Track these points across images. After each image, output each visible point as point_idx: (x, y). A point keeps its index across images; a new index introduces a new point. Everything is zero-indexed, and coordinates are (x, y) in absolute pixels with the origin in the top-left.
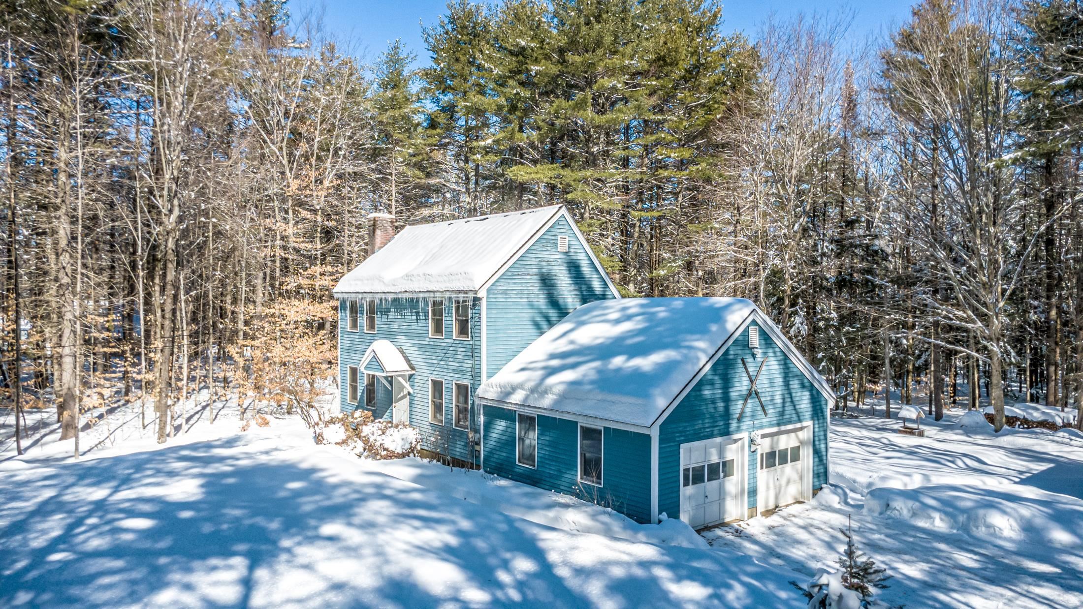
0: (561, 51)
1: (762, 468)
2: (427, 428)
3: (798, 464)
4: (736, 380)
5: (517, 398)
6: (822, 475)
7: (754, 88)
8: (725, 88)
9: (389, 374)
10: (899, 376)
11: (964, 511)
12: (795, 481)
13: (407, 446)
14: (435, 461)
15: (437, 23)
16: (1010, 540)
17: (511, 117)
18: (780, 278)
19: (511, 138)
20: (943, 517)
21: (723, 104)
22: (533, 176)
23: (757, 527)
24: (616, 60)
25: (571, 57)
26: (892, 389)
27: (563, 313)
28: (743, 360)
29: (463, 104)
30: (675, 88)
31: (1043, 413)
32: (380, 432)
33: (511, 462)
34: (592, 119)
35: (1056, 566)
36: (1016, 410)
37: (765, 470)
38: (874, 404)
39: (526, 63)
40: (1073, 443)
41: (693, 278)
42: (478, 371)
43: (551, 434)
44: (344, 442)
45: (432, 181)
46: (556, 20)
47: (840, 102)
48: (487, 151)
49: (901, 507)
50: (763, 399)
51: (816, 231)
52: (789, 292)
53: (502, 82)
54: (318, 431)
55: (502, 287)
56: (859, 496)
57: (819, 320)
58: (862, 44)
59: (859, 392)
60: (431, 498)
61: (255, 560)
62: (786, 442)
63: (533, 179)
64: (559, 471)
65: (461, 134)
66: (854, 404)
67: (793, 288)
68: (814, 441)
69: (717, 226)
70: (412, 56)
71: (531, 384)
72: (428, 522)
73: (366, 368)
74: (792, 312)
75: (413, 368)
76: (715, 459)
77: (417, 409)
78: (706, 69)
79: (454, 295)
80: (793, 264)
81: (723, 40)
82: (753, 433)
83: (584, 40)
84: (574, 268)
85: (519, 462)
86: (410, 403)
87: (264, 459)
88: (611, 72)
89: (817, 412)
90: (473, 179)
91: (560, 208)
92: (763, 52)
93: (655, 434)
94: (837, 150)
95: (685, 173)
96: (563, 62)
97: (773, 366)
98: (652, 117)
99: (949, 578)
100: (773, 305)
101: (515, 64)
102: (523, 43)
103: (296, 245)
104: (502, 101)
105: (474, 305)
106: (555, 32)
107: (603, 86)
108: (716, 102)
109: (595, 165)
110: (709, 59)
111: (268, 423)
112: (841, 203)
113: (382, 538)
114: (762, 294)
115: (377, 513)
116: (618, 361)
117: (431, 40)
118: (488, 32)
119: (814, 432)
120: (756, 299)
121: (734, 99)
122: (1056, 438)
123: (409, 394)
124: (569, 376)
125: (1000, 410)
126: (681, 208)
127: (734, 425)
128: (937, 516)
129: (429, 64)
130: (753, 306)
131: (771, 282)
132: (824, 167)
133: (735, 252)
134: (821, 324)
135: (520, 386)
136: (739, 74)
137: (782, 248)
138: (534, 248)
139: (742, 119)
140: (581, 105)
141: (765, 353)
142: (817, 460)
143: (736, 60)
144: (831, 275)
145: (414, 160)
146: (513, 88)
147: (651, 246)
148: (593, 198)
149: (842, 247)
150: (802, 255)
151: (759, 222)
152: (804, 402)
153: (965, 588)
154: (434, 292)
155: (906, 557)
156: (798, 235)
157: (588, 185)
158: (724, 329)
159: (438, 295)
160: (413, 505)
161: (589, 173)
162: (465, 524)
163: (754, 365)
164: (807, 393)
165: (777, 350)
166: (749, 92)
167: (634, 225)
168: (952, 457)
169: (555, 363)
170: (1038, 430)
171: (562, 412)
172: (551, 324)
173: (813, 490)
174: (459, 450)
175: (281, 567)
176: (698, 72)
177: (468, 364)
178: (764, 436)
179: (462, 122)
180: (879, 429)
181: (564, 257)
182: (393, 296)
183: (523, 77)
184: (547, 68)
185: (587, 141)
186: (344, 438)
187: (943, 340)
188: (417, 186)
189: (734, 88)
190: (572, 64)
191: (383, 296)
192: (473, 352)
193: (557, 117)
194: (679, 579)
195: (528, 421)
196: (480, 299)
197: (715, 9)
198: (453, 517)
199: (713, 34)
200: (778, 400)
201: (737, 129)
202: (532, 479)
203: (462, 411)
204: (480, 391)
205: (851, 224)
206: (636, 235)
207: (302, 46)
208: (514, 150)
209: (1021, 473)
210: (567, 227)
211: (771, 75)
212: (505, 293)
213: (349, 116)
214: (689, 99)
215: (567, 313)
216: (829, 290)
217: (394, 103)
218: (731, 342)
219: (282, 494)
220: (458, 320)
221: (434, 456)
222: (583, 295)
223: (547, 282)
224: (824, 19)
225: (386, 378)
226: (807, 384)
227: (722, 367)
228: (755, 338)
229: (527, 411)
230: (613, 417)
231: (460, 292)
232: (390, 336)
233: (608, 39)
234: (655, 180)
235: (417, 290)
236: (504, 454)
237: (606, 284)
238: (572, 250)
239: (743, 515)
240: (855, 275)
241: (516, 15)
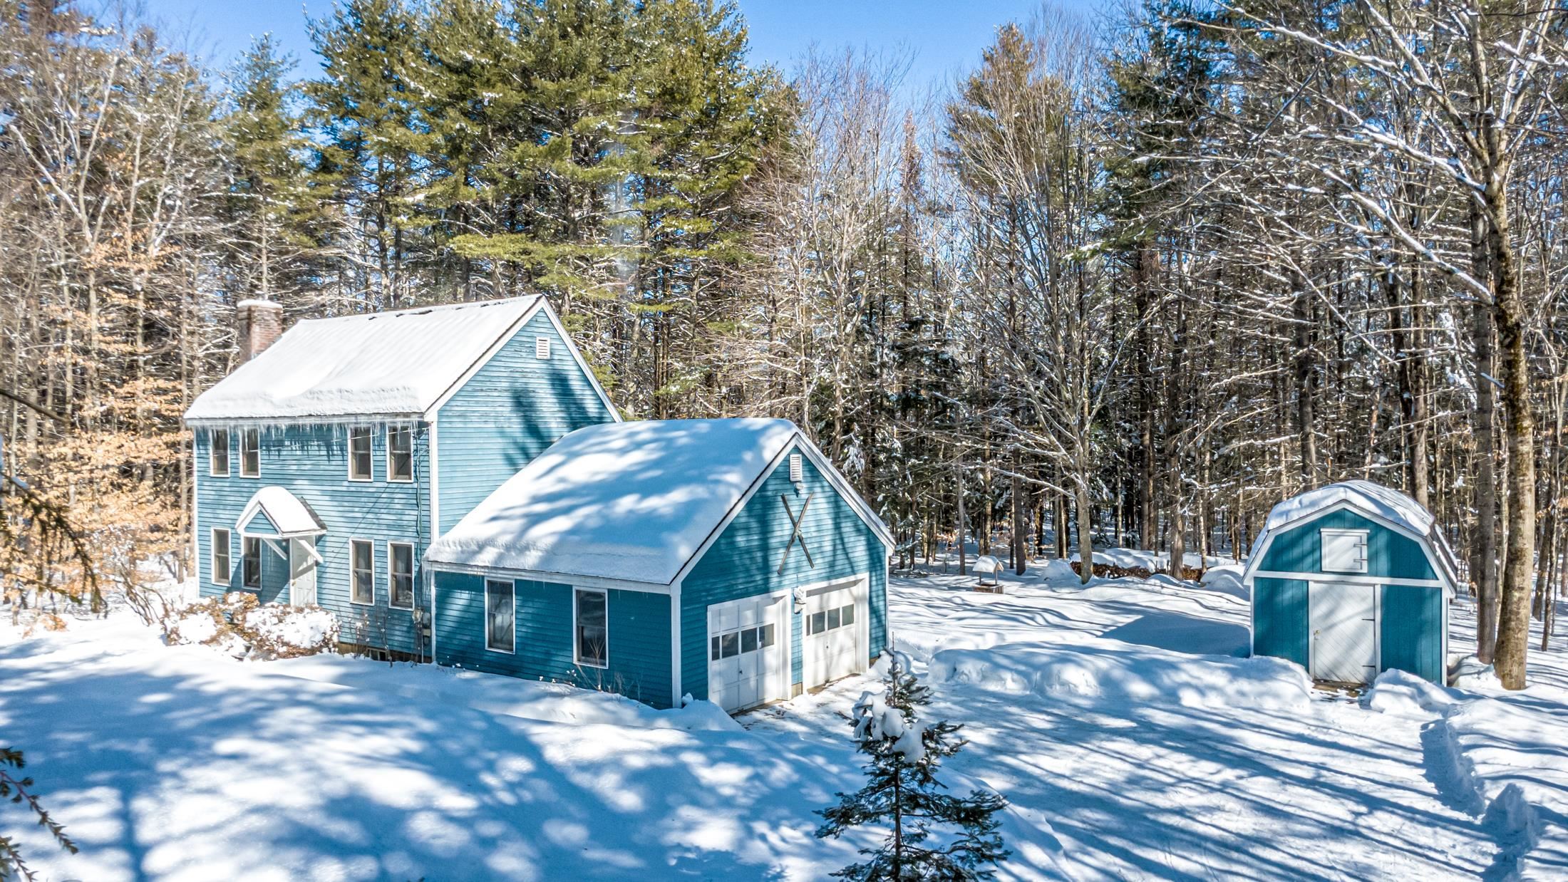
0: (525, 72)
1: (808, 633)
2: (348, 612)
3: (852, 628)
4: (776, 523)
5: (487, 558)
6: (880, 638)
7: (792, 142)
8: (754, 140)
9: (286, 536)
10: (977, 523)
11: (1037, 667)
12: (849, 649)
13: (319, 638)
14: (362, 656)
15: (331, 12)
16: (1085, 697)
17: (453, 163)
18: (829, 396)
19: (454, 193)
20: (1016, 676)
21: (752, 160)
22: (489, 250)
23: (803, 705)
24: (606, 92)
25: (540, 82)
26: (968, 539)
27: (545, 442)
28: (783, 497)
29: (376, 138)
30: (688, 135)
31: (1136, 558)
32: (276, 620)
33: (476, 645)
34: (573, 173)
35: (1133, 720)
36: (1108, 557)
37: (812, 636)
38: (946, 559)
39: (473, 85)
40: (1164, 591)
41: (715, 397)
42: (426, 524)
43: (537, 605)
44: (213, 640)
45: (327, 252)
46: (516, 26)
47: (900, 166)
48: (417, 211)
49: (971, 669)
50: (808, 547)
51: (873, 334)
52: (840, 415)
53: (436, 110)
54: (170, 626)
55: (459, 407)
56: (924, 665)
57: (879, 452)
58: (924, 94)
59: (929, 544)
60: (370, 699)
61: (128, 790)
62: (837, 600)
63: (488, 255)
64: (547, 653)
65: (371, 182)
66: (923, 560)
67: (846, 410)
68: (871, 598)
69: (746, 325)
70: (290, 60)
71: (507, 538)
72: (373, 727)
73: (247, 529)
74: (846, 441)
75: (323, 527)
76: (749, 624)
77: (330, 584)
78: (728, 111)
79: (388, 420)
80: (845, 376)
81: (751, 74)
82: (797, 590)
83: (560, 59)
84: (560, 383)
85: (490, 646)
86: (319, 577)
87: (89, 668)
88: (600, 109)
89: (875, 560)
90: (391, 251)
91: (538, 299)
92: (803, 94)
93: (676, 594)
94: (899, 227)
95: (702, 252)
96: (528, 88)
97: (821, 505)
98: (658, 173)
99: (1019, 742)
100: (820, 432)
101: (456, 86)
102: (470, 57)
103: (103, 346)
104: (438, 138)
105: (420, 433)
106: (515, 44)
107: (588, 127)
108: (743, 158)
109: (578, 238)
110: (732, 98)
111: (63, 627)
112: (904, 298)
113: (310, 751)
114: (806, 417)
115: (296, 722)
116: (627, 503)
117: (321, 37)
118: (412, 34)
119: (871, 586)
120: (799, 423)
121: (766, 154)
122: (1146, 587)
123: (317, 564)
124: (562, 524)
125: (1087, 557)
126: (698, 300)
127: (774, 579)
128: (1008, 676)
129: (320, 75)
130: (795, 429)
131: (817, 402)
132: (881, 251)
133: (771, 360)
134: (882, 457)
135: (489, 542)
136: (771, 122)
137: (831, 356)
138: (503, 353)
139: (776, 182)
140: (555, 152)
141: (810, 489)
142: (874, 620)
143: (768, 103)
144: (893, 392)
145: (297, 218)
146: (455, 122)
147: (656, 353)
148: (574, 284)
149: (907, 355)
150: (856, 365)
151: (801, 322)
152: (859, 551)
153: (1034, 749)
154: (356, 415)
155: (973, 724)
156: (851, 339)
157: (568, 264)
158: (761, 458)
159: (362, 419)
160: (346, 709)
161: (568, 247)
162: (427, 726)
163: (797, 503)
164: (863, 538)
165: (826, 484)
166: (786, 147)
167: (631, 324)
168: (1030, 613)
169: (541, 508)
170: (1128, 579)
171: (551, 573)
172: (529, 458)
173: (871, 658)
174: (398, 637)
175: (171, 796)
176: (718, 115)
177: (411, 515)
178: (810, 593)
179: (373, 164)
180: (951, 588)
181: (544, 366)
182: (288, 422)
183: (468, 105)
184: (505, 95)
185: (566, 201)
186: (214, 633)
187: (1023, 472)
188: (303, 259)
189: (765, 139)
190: (542, 92)
191: (272, 423)
192: (419, 499)
193: (521, 167)
194: (713, 762)
195: (501, 591)
196: (427, 425)
197: (738, 31)
198: (408, 719)
199: (737, 64)
200: (828, 547)
201: (770, 195)
202: (510, 667)
203: (403, 584)
204: (430, 553)
205: (915, 325)
206: (636, 336)
207: (104, 32)
208: (456, 211)
209: (1106, 626)
210: (548, 325)
211: (813, 126)
212: (462, 415)
213: (187, 147)
214: (707, 152)
215: (551, 443)
216: (891, 412)
217: (264, 132)
218: (769, 472)
219: (137, 710)
220: (395, 455)
221: (360, 649)
222: (572, 418)
223: (522, 402)
224: (877, 57)
225: (278, 542)
226: (863, 527)
227: (758, 506)
228: (798, 470)
229: (501, 577)
230: (620, 575)
231: (397, 415)
232: (283, 480)
233: (594, 61)
234: (661, 260)
235: (328, 413)
236: (467, 638)
237: (602, 403)
238: (556, 357)
239: (785, 693)
240: (923, 392)
241: (455, 13)
